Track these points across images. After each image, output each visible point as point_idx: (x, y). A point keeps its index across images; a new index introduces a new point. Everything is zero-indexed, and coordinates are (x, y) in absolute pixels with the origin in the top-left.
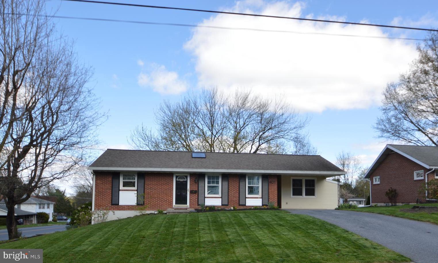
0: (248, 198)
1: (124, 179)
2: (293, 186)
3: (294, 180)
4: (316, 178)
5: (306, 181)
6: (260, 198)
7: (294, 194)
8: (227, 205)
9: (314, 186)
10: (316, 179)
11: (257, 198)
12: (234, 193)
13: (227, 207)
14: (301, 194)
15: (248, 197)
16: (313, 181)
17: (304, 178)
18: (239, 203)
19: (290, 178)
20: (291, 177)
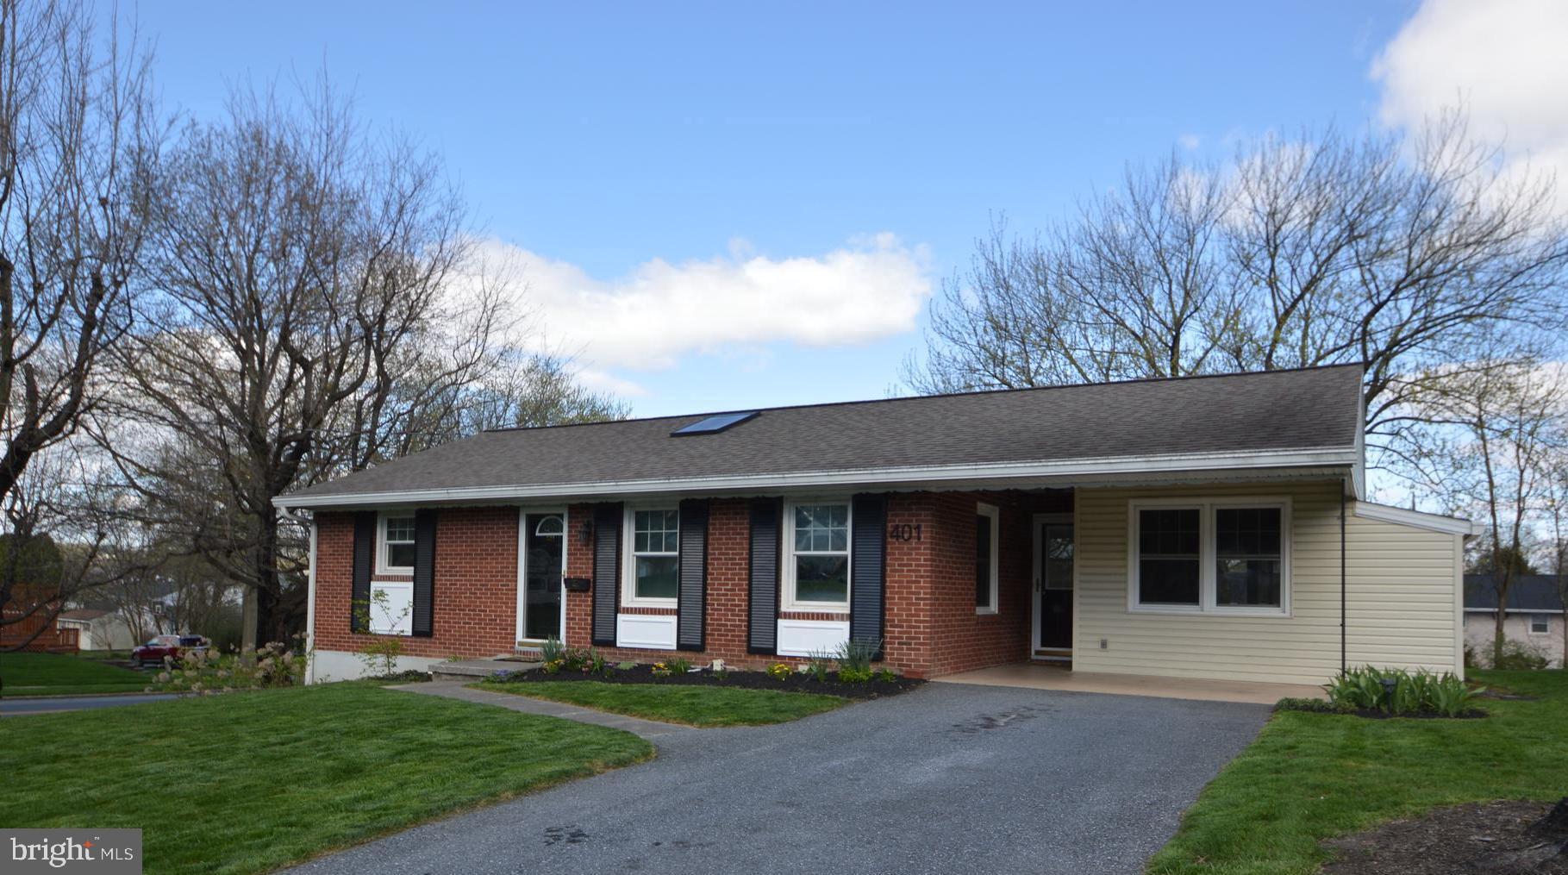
0: (788, 616)
1: (391, 536)
2: (1144, 548)
3: (1147, 518)
4: (1288, 500)
5: (1224, 517)
6: (840, 617)
7: (1150, 594)
8: (700, 648)
9: (1272, 544)
10: (1285, 504)
11: (828, 617)
12: (727, 593)
13: (701, 656)
14: (1192, 597)
15: (792, 610)
16: (1272, 518)
17: (1206, 501)
18: (749, 641)
19: (1126, 505)
20: (1132, 503)
